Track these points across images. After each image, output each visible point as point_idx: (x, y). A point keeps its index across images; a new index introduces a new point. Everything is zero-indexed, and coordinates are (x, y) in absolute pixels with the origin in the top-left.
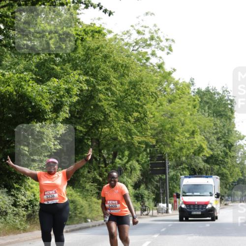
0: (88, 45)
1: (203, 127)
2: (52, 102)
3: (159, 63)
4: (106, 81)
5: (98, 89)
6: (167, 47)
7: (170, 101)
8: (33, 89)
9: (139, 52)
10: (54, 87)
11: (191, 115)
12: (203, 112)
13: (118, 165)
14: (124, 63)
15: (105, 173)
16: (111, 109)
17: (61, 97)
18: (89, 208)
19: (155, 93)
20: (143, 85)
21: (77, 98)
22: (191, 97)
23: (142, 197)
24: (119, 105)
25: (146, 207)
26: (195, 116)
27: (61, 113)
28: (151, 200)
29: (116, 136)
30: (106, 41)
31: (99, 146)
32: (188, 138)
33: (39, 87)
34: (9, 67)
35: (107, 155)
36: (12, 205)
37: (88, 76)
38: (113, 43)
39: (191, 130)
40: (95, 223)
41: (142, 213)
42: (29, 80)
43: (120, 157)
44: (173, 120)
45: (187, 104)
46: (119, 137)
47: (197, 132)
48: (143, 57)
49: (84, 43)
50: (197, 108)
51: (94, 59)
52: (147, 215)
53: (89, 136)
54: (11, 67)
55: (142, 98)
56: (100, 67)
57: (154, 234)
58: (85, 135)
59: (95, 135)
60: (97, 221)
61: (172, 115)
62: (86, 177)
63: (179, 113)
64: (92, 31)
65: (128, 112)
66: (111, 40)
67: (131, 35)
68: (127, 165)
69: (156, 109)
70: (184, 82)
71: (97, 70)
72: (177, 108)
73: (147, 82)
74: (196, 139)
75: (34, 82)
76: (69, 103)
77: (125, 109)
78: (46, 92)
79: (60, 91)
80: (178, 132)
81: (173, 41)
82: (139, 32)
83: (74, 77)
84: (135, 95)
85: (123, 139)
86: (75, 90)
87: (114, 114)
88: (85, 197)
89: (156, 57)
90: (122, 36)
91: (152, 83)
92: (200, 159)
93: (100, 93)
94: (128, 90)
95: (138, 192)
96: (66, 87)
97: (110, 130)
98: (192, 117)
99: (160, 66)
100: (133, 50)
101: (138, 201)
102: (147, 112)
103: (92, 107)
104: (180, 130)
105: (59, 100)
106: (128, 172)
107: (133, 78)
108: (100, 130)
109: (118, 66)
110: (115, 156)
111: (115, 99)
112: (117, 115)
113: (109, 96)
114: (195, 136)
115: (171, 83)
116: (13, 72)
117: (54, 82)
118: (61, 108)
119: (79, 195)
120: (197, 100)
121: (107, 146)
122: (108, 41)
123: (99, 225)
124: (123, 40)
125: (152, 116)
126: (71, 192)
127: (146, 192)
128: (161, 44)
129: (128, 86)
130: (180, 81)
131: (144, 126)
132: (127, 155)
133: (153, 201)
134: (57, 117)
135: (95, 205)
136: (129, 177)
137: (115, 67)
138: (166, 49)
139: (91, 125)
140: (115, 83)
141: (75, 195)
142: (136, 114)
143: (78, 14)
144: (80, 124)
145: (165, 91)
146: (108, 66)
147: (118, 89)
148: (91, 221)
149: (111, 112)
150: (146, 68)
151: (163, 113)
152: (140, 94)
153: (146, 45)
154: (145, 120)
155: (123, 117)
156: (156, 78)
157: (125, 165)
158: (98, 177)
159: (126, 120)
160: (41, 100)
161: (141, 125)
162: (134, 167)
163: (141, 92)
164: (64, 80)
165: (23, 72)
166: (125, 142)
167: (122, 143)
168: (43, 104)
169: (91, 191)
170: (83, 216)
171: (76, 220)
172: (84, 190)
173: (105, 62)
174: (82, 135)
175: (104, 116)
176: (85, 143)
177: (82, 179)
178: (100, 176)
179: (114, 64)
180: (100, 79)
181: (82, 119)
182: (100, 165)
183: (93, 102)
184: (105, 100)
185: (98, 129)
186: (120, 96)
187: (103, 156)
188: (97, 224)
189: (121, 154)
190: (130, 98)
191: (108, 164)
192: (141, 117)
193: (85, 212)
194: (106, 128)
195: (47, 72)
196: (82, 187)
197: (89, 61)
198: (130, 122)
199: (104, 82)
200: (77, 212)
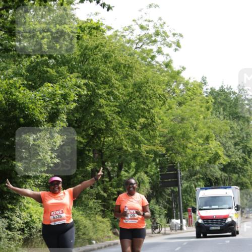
0: (85, 44)
1: (218, 132)
2: (47, 110)
3: (167, 61)
4: (107, 84)
5: (98, 94)
6: (174, 43)
7: (180, 104)
8: (24, 95)
9: (143, 49)
10: (49, 93)
11: (204, 118)
12: (218, 115)
13: (124, 179)
14: (127, 63)
15: (110, 188)
16: (114, 115)
17: (57, 104)
18: (93, 228)
19: (163, 95)
20: (149, 86)
21: (75, 104)
22: (203, 98)
24: (122, 111)
25: (157, 224)
26: (209, 119)
27: (57, 122)
28: (163, 216)
29: (120, 146)
30: (105, 38)
31: (102, 158)
32: (202, 145)
33: (31, 94)
35: (111, 168)
36: (6, 229)
38: (113, 41)
39: (205, 135)
41: (153, 231)
42: (20, 87)
43: (127, 169)
44: (185, 125)
45: (199, 107)
46: (124, 147)
47: (211, 137)
48: (148, 55)
49: (80, 42)
50: (211, 111)
51: (93, 60)
52: (159, 233)
53: (90, 146)
55: (148, 102)
56: (98, 69)
58: (86, 146)
59: (97, 145)
60: (102, 242)
61: (183, 119)
62: (88, 194)
63: (191, 117)
64: (89, 28)
65: (133, 119)
66: (110, 37)
67: (133, 30)
69: (165, 113)
70: (195, 81)
71: (95, 72)
72: (188, 111)
73: (154, 83)
74: (211, 146)
75: (25, 88)
76: (66, 110)
77: (130, 115)
78: (40, 99)
79: (55, 97)
80: (190, 138)
81: (181, 35)
82: (142, 27)
83: (71, 81)
84: (140, 98)
85: (129, 149)
86: (73, 96)
87: (117, 121)
88: (88, 216)
89: (163, 54)
90: (123, 33)
91: (159, 84)
92: (217, 167)
93: (101, 98)
94: (132, 93)
96: (62, 92)
97: (114, 139)
98: (206, 120)
99: (167, 65)
100: (136, 48)
102: (154, 117)
103: (93, 114)
104: (193, 136)
105: (54, 107)
107: (138, 79)
108: (102, 139)
109: (120, 66)
110: (120, 168)
111: (118, 104)
112: (121, 122)
113: (111, 101)
114: (210, 142)
115: (180, 84)
117: (48, 88)
118: (57, 116)
119: (82, 214)
120: (210, 101)
121: (111, 157)
122: (107, 39)
123: (105, 247)
124: (124, 36)
125: (160, 121)
127: (157, 207)
128: (168, 40)
129: (132, 89)
130: (191, 81)
131: (151, 133)
132: (134, 166)
133: (165, 217)
134: (53, 127)
135: (100, 224)
137: (117, 68)
138: (173, 45)
139: (92, 134)
140: (117, 86)
141: (77, 214)
142: (142, 120)
143: (72, 9)
144: (80, 134)
145: (174, 93)
146: (109, 67)
147: (121, 92)
148: (96, 243)
149: (114, 118)
150: (151, 68)
151: (173, 117)
152: (146, 98)
153: (150, 42)
154: (153, 126)
155: (128, 124)
156: (163, 78)
158: (102, 193)
159: (132, 126)
161: (149, 132)
162: (142, 179)
163: (147, 95)
164: (59, 85)
165: (12, 78)
166: (131, 151)
167: (128, 153)
168: (37, 113)
169: (95, 209)
170: (87, 238)
171: (79, 242)
172: (87, 208)
173: (106, 62)
174: (82, 146)
175: (106, 124)
176: (86, 154)
177: (84, 196)
178: (105, 192)
179: (115, 65)
180: (100, 81)
181: (82, 128)
182: (104, 179)
183: (93, 108)
184: (107, 105)
185: (100, 139)
186: (124, 100)
187: (107, 169)
188: (103, 246)
189: (127, 165)
190: (135, 102)
191: (113, 177)
192: (148, 123)
193: (89, 233)
194: (109, 137)
195: (39, 77)
196: (85, 204)
197: (87, 63)
198: (136, 129)
199: (105, 85)
200: (79, 233)
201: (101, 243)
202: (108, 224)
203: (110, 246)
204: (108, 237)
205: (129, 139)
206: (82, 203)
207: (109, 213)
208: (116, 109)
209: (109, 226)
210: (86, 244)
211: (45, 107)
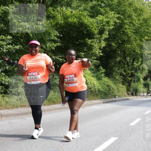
2: (98, 28)
4: (130, 18)
5: (125, 22)
8: (88, 20)
10: (100, 20)
13: (135, 66)
14: (140, 8)
15: (127, 70)
16: (132, 34)
17: (103, 26)
18: (117, 90)
21: (113, 27)
23: (148, 85)
24: (137, 32)
27: (103, 35)
29: (134, 49)
31: (125, 55)
33: (91, 20)
34: (75, 8)
35: (129, 60)
37: (119, 14)
40: (120, 98)
41: (147, 94)
42: (86, 16)
43: (137, 61)
46: (136, 50)
51: (124, 5)
53: (119, 48)
55: (150, 28)
56: (126, 10)
58: (117, 48)
59: (123, 49)
62: (116, 72)
65: (142, 37)
68: (140, 66)
71: (124, 11)
75: (89, 17)
76: (108, 29)
77: (140, 34)
78: (95, 23)
79: (103, 22)
83: (111, 15)
84: (146, 26)
85: (139, 52)
86: (112, 23)
87: (133, 37)
88: (115, 84)
93: (126, 24)
94: (142, 23)
95: (146, 82)
96: (107, 20)
97: (131, 46)
100: (146, 1)
101: (146, 87)
103: (122, 32)
106: (141, 71)
107: (145, 16)
109: (137, 9)
110: (134, 61)
111: (134, 28)
112: (135, 38)
113: (131, 27)
116: (77, 11)
117: (100, 17)
118: (104, 32)
119: (112, 82)
123: (122, 100)
126: (107, 80)
129: (142, 21)
132: (140, 60)
134: (101, 37)
135: (121, 88)
136: (141, 73)
137: (135, 10)
139: (121, 42)
140: (135, 19)
141: (110, 82)
142: (146, 37)
144: (114, 42)
146: (131, 9)
147: (136, 23)
148: (118, 97)
152: (149, 26)
155: (139, 39)
157: (139, 66)
158: (123, 72)
159: (141, 41)
160: (92, 27)
162: (144, 67)
164: (106, 16)
165: (83, 11)
166: (140, 53)
167: (138, 54)
168: (93, 29)
169: (119, 80)
170: (113, 94)
171: (110, 96)
172: (115, 80)
173: (130, 7)
174: (115, 48)
175: (128, 38)
176: (117, 52)
177: (114, 73)
178: (125, 72)
179: (135, 8)
180: (126, 16)
181: (116, 39)
182: (125, 66)
183: (122, 30)
184: (129, 29)
185: (124, 45)
186: (138, 27)
187: (127, 61)
188: (121, 99)
189: (137, 60)
190: (143, 28)
191: (130, 65)
192: (149, 39)
193: (115, 92)
194: (129, 45)
195: (96, 12)
197: (121, 6)
198: (143, 42)
199: (129, 18)
200: (110, 92)
201: (121, 98)
202: (125, 88)
203: (125, 100)
204: (124, 95)
205: (139, 47)
206: (113, 77)
207: (126, 83)
208: (133, 30)
209: (125, 89)
210: (113, 98)
211: (98, 27)
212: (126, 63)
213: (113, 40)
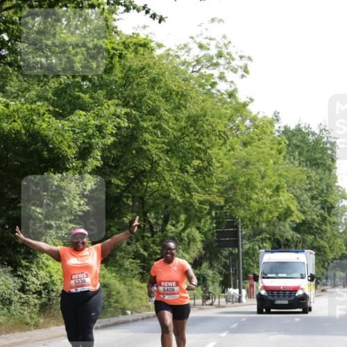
0: (128, 65)
1: (291, 181)
2: (76, 144)
3: (230, 90)
4: (154, 115)
5: (143, 127)
6: (241, 67)
7: (245, 144)
8: (49, 125)
9: (201, 74)
10: (80, 123)
11: (275, 163)
12: (292, 160)
13: (171, 234)
14: (180, 90)
15: (152, 245)
16: (161, 155)
17: (89, 137)
18: (128, 295)
19: (225, 133)
21: (112, 139)
22: (275, 138)
23: (204, 279)
25: (209, 293)
26: (280, 165)
27: (89, 160)
28: (217, 284)
29: (167, 193)
30: (154, 58)
31: (143, 207)
32: (270, 197)
33: (58, 124)
34: (15, 95)
35: (155, 220)
36: (19, 290)
37: (127, 107)
38: (164, 61)
39: (275, 185)
40: (136, 316)
41: (204, 302)
42: (44, 114)
43: (174, 222)
44: (249, 171)
45: (269, 149)
46: (172, 195)
47: (282, 188)
48: (207, 81)
49: (123, 61)
50: (283, 154)
51: (137, 84)
52: (211, 304)
53: (129, 192)
54: (18, 95)
55: (205, 139)
56: (144, 95)
57: (221, 331)
58: (124, 191)
59: (138, 192)
60: (140, 313)
61: (248, 164)
62: (124, 251)
63: (258, 161)
64: (135, 44)
65: (185, 160)
66: (161, 57)
67: (190, 50)
68: (183, 234)
69: (225, 154)
70: (265, 117)
71: (140, 100)
72: (255, 153)
73: (213, 116)
74: (281, 198)
75: (51, 116)
76: (101, 145)
77: (181, 155)
78: (68, 130)
79: (88, 129)
80: (256, 187)
81: (250, 59)
82: (201, 46)
83: (108, 109)
84: (195, 135)
85: (178, 198)
86: (110, 128)
87: (165, 162)
88: (123, 279)
89: (226, 81)
90: (177, 52)
91: (220, 118)
92: (288, 226)
93: (146, 132)
94: (185, 128)
96: (97, 123)
97: (159, 185)
98: (276, 166)
99: (231, 95)
100: (193, 72)
102: (212, 159)
103: (134, 152)
104: (259, 185)
105: (86, 141)
106: (184, 244)
107: (193, 110)
109: (171, 94)
110: (166, 221)
111: (166, 141)
112: (169, 163)
113: (158, 137)
114: (281, 193)
115: (246, 119)
116: (20, 101)
117: (80, 117)
118: (90, 152)
119: (115, 277)
120: (283, 142)
121: (155, 206)
122: (157, 59)
123: (143, 319)
124: (178, 57)
125: (219, 165)
126: (103, 272)
127: (210, 272)
128: (233, 63)
129: (185, 122)
130: (260, 116)
131: (207, 179)
132: (183, 219)
133: (219, 286)
134: (84, 165)
135: (138, 290)
136: (186, 251)
137: (167, 96)
138: (239, 70)
139: (132, 177)
140: (167, 118)
141: (108, 275)
142: (196, 162)
143: (115, 20)
144: (116, 176)
145: (238, 130)
146: (157, 94)
148: (132, 313)
149: (161, 159)
150: (211, 98)
151: (235, 161)
152: (202, 134)
153: (211, 65)
154: (210, 170)
155: (179, 166)
156: (225, 111)
157: (180, 234)
158: (142, 251)
159: (183, 170)
160: (62, 142)
161: (204, 177)
162: (193, 236)
163: (205, 131)
164: (94, 113)
165: (35, 102)
166: (181, 201)
167: (176, 203)
168: (64, 147)
169: (132, 270)
170: (120, 306)
171: (111, 311)
172: (122, 269)
173: (153, 88)
174: (119, 191)
175: (151, 164)
176: (124, 202)
177: (119, 254)
178: (145, 250)
179: (165, 91)
180: (145, 111)
181: (120, 169)
182: (146, 234)
183: (135, 145)
184: (153, 142)
185: (141, 183)
186: (174, 136)
187: (149, 222)
188: (140, 318)
189: (174, 218)
190: (188, 140)
191: (156, 232)
192: (203, 167)
193: (123, 301)
194: (153, 181)
195: (69, 102)
196: (119, 264)
197: (130, 87)
198: (188, 173)
199: (152, 117)
200: (111, 300)
201: (138, 314)
203: (148, 318)
204: (147, 306)
205: (179, 185)
206: (116, 263)
210: (118, 314)
211: (75, 141)
212: (148, 226)
213: (114, 170)
